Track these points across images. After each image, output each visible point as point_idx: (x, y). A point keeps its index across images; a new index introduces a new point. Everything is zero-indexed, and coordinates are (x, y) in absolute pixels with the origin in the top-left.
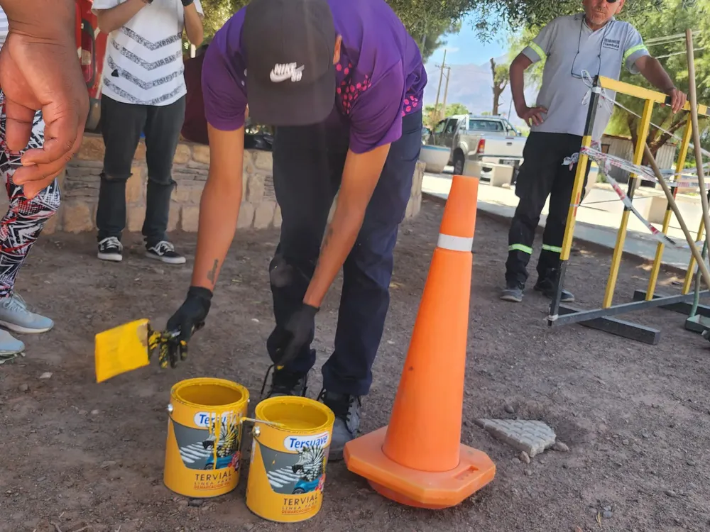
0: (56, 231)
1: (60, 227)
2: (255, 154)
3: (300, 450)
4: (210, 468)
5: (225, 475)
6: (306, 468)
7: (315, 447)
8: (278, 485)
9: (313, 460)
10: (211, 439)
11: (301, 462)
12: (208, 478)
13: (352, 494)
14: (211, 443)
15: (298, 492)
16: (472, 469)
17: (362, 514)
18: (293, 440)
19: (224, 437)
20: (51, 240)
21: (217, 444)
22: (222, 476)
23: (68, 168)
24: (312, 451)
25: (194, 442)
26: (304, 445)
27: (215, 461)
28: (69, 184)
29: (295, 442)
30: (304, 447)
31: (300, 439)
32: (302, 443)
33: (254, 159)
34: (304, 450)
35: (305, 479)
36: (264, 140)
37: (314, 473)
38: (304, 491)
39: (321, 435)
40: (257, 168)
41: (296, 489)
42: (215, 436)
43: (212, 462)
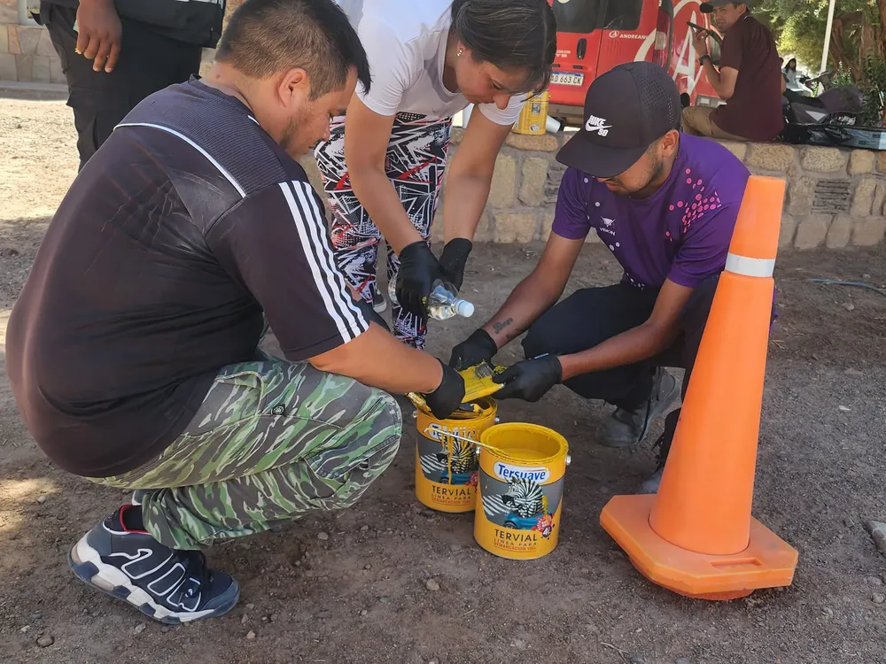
0: (533, 240)
1: (537, 236)
2: (802, 151)
3: (510, 479)
4: (445, 482)
5: (463, 492)
6: (518, 501)
7: (527, 480)
8: (490, 513)
9: (526, 495)
10: (445, 452)
11: (511, 494)
12: (443, 492)
13: (599, 553)
14: (445, 457)
15: (510, 526)
16: (754, 562)
17: (590, 573)
18: (502, 467)
19: (458, 453)
20: (524, 250)
21: (451, 458)
22: (459, 493)
23: (550, 172)
24: (523, 484)
25: (429, 453)
26: (513, 475)
27: (450, 475)
28: (550, 190)
29: (503, 469)
30: (513, 478)
31: (509, 467)
32: (511, 472)
33: (802, 158)
34: (514, 480)
35: (516, 513)
36: (825, 131)
37: (528, 510)
38: (516, 527)
39: (537, 469)
40: (805, 169)
41: (506, 522)
42: (449, 450)
43: (448, 476)
